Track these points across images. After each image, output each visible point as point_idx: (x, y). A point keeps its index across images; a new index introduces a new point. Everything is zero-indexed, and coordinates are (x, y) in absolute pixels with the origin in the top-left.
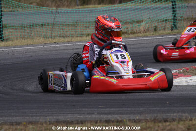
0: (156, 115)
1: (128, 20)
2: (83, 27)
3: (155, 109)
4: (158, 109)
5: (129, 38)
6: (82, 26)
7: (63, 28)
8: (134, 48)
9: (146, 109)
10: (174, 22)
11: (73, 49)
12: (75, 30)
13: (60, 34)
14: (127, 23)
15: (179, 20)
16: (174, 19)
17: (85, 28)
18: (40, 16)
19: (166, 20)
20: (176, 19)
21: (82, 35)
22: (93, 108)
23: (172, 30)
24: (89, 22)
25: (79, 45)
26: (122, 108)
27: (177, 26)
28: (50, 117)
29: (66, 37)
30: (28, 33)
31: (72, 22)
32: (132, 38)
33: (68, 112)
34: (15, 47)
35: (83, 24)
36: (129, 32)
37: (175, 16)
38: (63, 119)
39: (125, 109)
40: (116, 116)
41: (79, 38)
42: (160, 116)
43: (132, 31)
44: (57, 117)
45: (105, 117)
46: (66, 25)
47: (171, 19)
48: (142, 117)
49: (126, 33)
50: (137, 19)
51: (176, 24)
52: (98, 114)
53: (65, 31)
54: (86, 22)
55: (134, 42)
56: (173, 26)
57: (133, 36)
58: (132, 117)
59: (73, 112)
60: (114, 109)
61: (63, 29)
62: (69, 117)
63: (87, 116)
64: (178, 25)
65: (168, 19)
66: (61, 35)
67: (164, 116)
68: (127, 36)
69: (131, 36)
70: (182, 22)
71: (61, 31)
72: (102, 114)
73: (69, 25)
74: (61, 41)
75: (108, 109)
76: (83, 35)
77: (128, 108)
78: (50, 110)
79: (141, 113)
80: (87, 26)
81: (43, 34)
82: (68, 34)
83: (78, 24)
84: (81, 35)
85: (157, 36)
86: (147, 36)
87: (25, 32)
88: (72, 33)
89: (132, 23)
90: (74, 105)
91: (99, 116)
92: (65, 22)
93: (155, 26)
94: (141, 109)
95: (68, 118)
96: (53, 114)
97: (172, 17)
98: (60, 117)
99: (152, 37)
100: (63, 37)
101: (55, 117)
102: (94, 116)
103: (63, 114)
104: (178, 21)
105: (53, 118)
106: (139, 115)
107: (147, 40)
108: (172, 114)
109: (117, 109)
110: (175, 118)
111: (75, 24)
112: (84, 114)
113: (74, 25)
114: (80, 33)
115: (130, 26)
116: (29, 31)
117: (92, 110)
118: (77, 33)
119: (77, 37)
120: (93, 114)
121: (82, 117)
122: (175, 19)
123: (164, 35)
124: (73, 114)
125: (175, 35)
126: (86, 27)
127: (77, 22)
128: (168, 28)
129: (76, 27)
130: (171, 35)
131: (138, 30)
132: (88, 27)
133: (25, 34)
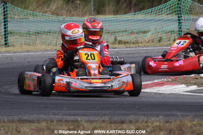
5: (130, 48)
10: (179, 34)
14: (132, 33)
15: (184, 32)
16: (179, 31)
18: (48, 24)
19: (171, 32)
20: (182, 31)
30: (33, 40)
32: (133, 48)
37: (180, 28)
47: (177, 31)
49: (128, 43)
55: (134, 52)
57: (134, 45)
68: (128, 45)
69: (131, 45)
81: (48, 41)
85: (158, 47)
86: (148, 47)
87: (30, 39)
89: (138, 34)
93: (160, 37)
97: (178, 29)
99: (152, 47)
107: (147, 50)
116: (34, 39)
123: (164, 46)
133: (31, 41)
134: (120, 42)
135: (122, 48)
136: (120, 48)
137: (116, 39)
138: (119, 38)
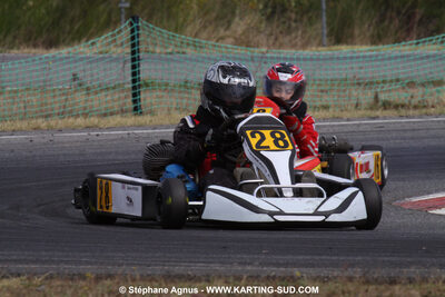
2: (317, 91)
5: (407, 117)
6: (315, 87)
8: (412, 138)
14: (411, 84)
32: (413, 117)
34: (155, 128)
35: (319, 85)
36: (412, 105)
49: (403, 106)
54: (327, 80)
55: (416, 126)
57: (417, 112)
68: (403, 112)
69: (411, 112)
115: (419, 92)
126: (322, 91)
134: (386, 105)
135: (391, 118)
136: (385, 118)
137: (376, 97)
138: (382, 97)
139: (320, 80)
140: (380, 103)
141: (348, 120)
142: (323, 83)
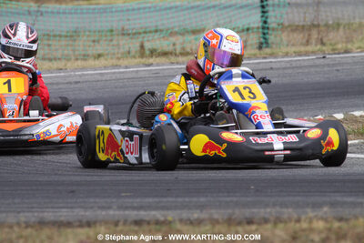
0: (230, 211)
1: (176, 29)
2: (88, 41)
3: (228, 199)
4: (235, 199)
5: (177, 63)
6: (85, 38)
7: (50, 43)
9: (212, 199)
10: (264, 34)
11: (70, 83)
12: (71, 45)
13: (44, 55)
14: (172, 34)
15: (273, 29)
16: (263, 28)
17: (92, 44)
19: (248, 29)
20: (268, 28)
21: (85, 57)
22: (109, 197)
23: (260, 48)
24: (99, 32)
25: (80, 76)
26: (165, 197)
27: (270, 41)
28: (27, 214)
29: (55, 59)
31: (67, 32)
33: (61, 205)
35: (88, 36)
36: (178, 52)
37: (265, 22)
38: (52, 218)
39: (170, 199)
40: (153, 213)
41: (80, 63)
42: (239, 213)
43: (183, 49)
44: (41, 215)
45: (133, 214)
46: (55, 36)
47: (258, 28)
48: (204, 215)
49: (171, 53)
50: (194, 26)
51: (267, 36)
52: (120, 208)
53: (53, 48)
54: (95, 32)
56: (262, 40)
58: (185, 214)
59: (69, 205)
60: (151, 200)
61: (49, 45)
62: (64, 214)
63: (99, 212)
64: (271, 38)
65: (253, 28)
66: (47, 57)
67: (247, 212)
68: (173, 59)
70: (280, 32)
71: (46, 48)
72: (127, 208)
73: (60, 36)
74: (44, 67)
75: (138, 200)
76: (88, 56)
77: (177, 196)
78: (26, 201)
79: (201, 207)
80: (96, 38)
82: (58, 54)
83: (79, 36)
84: (84, 55)
88: (66, 52)
89: (182, 34)
90: (73, 192)
91: (122, 212)
92: (53, 30)
94: (202, 199)
95: (61, 216)
96: (32, 208)
97: (261, 24)
98: (46, 214)
100: (50, 60)
101: (36, 214)
102: (111, 212)
103: (52, 208)
104: (270, 32)
105: (33, 216)
106: (198, 211)
108: (262, 210)
109: (156, 200)
110: (267, 216)
111: (73, 35)
112: (92, 208)
113: (71, 36)
114: (83, 53)
115: (179, 40)
117: (108, 200)
118: (77, 53)
119: (77, 59)
120: (110, 208)
121: (89, 214)
122: (265, 27)
123: (245, 58)
124: (72, 208)
125: (265, 58)
126: (94, 41)
127: (75, 32)
128: (251, 45)
129: (75, 40)
130: (258, 58)
131: (194, 48)
132: (98, 41)
134: (153, 52)
135: (163, 65)
136: (158, 65)
137: (142, 47)
138: (148, 45)
139: (90, 31)
140: (147, 52)
141: (126, 67)
142: (92, 33)
